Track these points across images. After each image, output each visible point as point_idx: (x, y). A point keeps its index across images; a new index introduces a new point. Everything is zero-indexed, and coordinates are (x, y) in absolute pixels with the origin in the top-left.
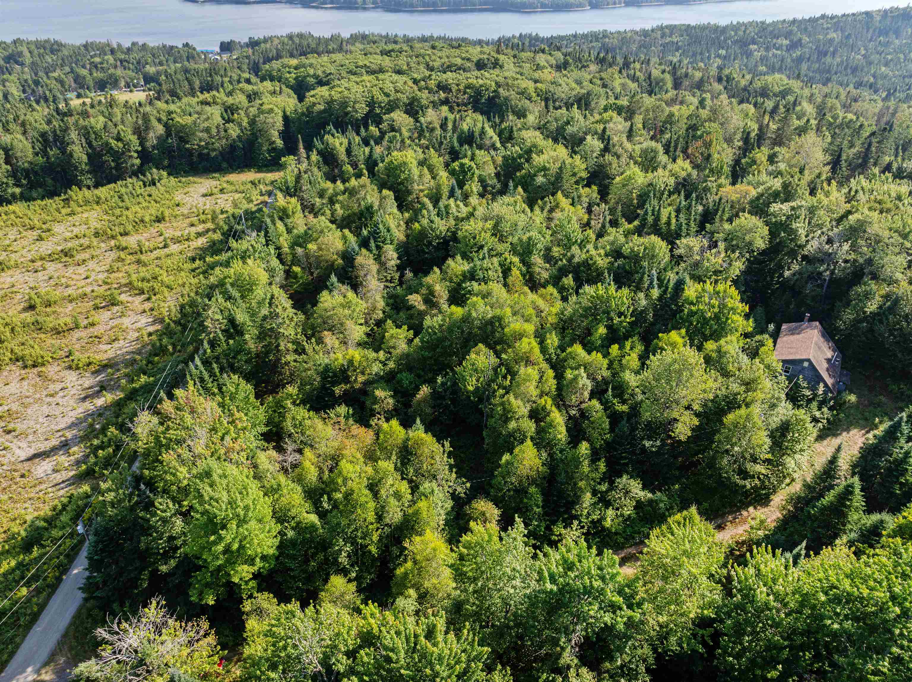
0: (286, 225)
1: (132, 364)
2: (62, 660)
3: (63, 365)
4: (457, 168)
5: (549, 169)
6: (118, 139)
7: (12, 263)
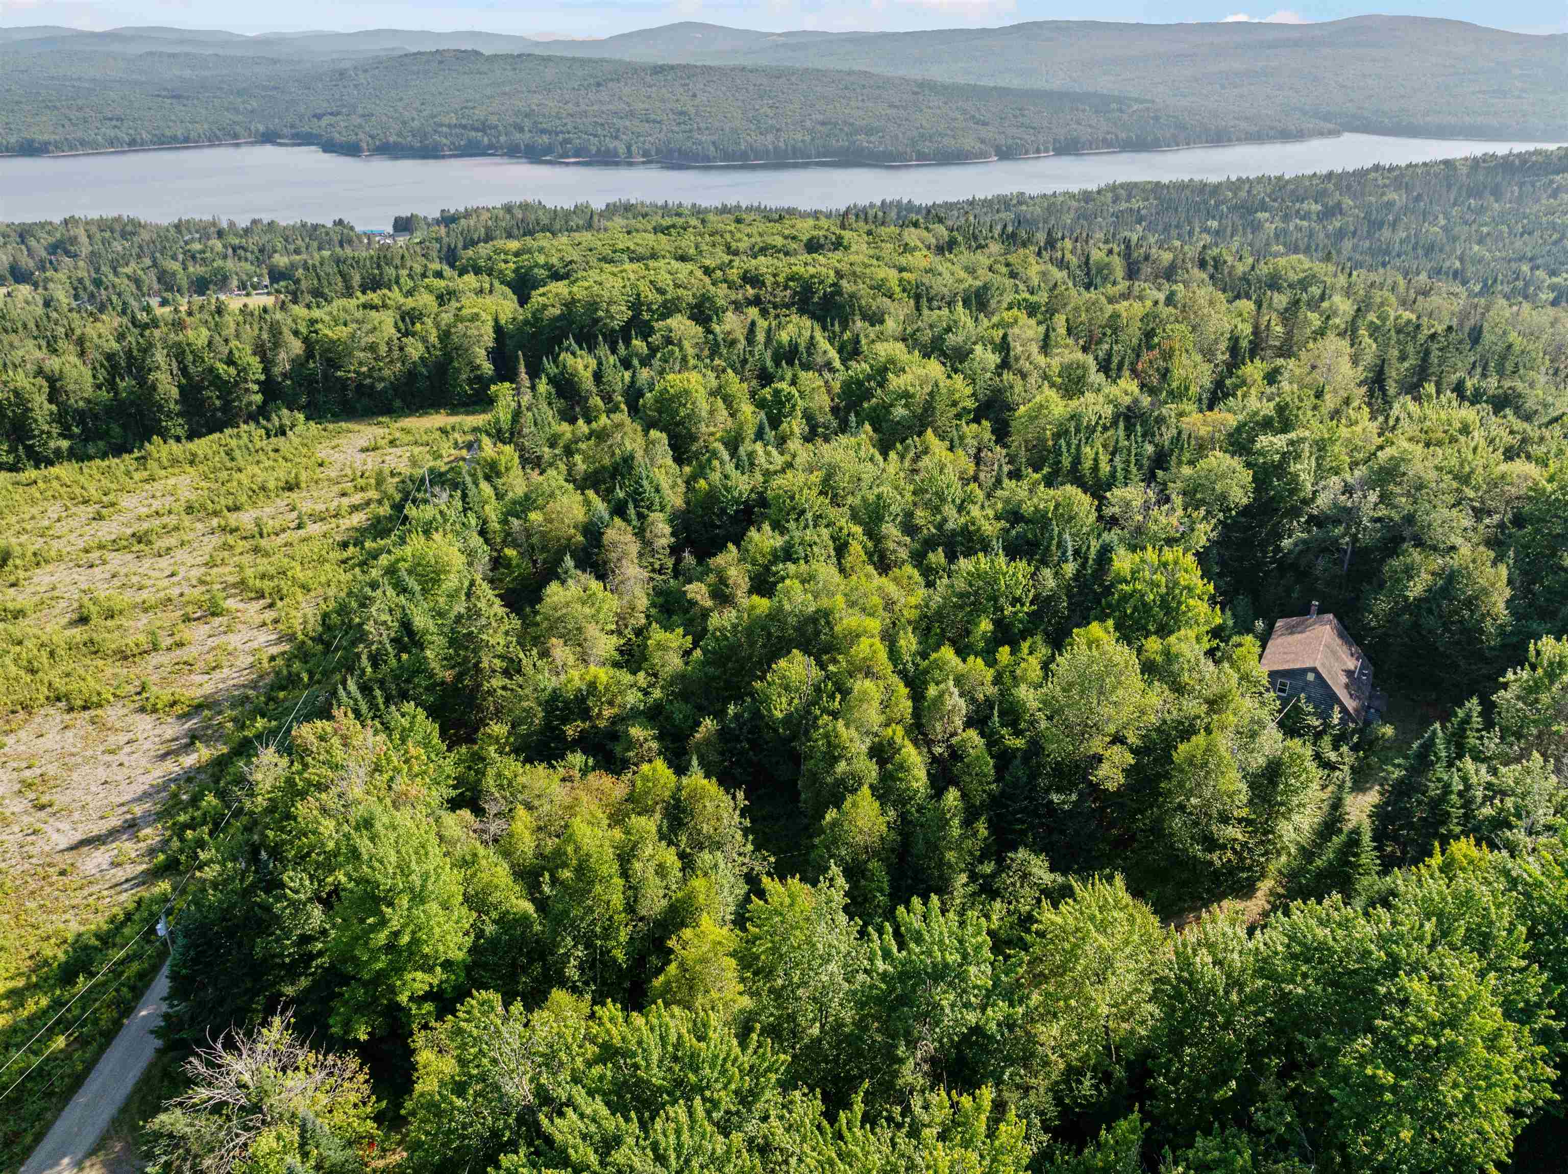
0: (495, 489)
1: (242, 704)
2: (118, 1146)
3: (132, 706)
4: (769, 397)
5: (912, 396)
6: (230, 362)
7: (53, 553)
